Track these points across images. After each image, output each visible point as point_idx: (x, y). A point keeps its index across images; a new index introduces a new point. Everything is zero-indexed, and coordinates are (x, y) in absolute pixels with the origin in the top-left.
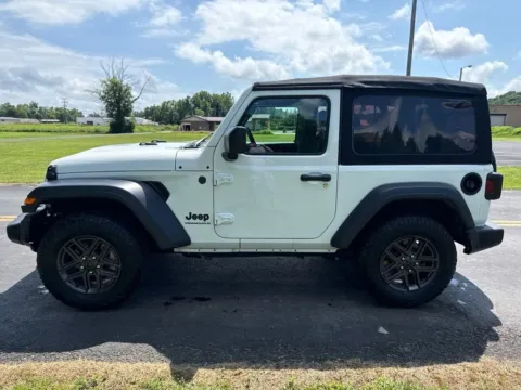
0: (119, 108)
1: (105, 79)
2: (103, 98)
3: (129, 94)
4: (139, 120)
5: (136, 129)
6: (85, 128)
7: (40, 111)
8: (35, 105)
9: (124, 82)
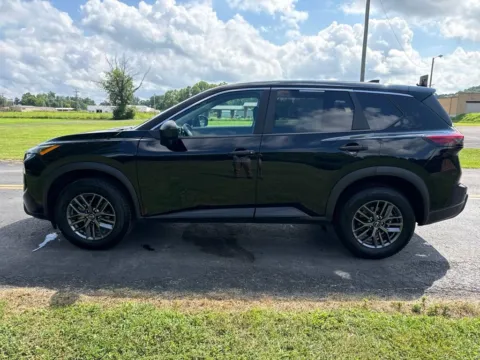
0: (122, 96)
1: (109, 70)
2: (107, 87)
3: (131, 84)
4: (140, 108)
5: (136, 116)
6: (92, 115)
7: (57, 101)
8: (52, 95)
9: (126, 74)
